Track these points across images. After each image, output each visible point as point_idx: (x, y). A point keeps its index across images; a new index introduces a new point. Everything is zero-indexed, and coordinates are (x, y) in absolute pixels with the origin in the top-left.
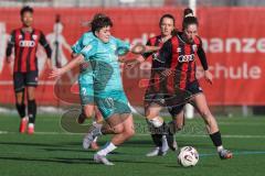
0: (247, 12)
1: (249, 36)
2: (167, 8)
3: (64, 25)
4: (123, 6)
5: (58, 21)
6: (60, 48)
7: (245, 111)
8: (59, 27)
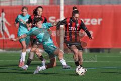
0: (86, 7)
1: (87, 18)
2: (51, 6)
3: (5, 13)
4: (31, 5)
5: (2, 11)
6: (4, 23)
7: (86, 51)
8: (3, 14)
